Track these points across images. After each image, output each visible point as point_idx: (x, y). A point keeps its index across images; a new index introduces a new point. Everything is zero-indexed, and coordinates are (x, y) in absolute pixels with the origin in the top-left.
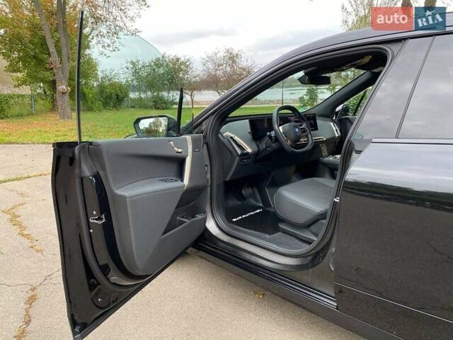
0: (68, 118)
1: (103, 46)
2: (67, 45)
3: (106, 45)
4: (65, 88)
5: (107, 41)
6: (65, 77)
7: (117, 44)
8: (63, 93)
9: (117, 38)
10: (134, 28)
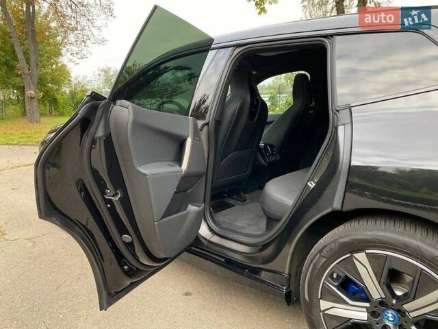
0: (37, 122)
1: (72, 54)
2: (35, 53)
3: (75, 53)
4: (33, 92)
5: (75, 49)
6: (33, 83)
7: (85, 52)
8: (32, 98)
9: (85, 46)
10: (100, 37)
